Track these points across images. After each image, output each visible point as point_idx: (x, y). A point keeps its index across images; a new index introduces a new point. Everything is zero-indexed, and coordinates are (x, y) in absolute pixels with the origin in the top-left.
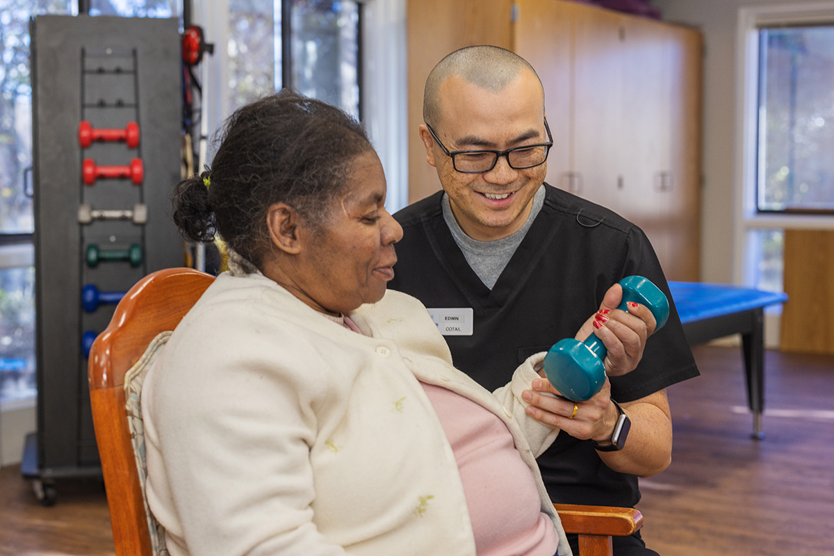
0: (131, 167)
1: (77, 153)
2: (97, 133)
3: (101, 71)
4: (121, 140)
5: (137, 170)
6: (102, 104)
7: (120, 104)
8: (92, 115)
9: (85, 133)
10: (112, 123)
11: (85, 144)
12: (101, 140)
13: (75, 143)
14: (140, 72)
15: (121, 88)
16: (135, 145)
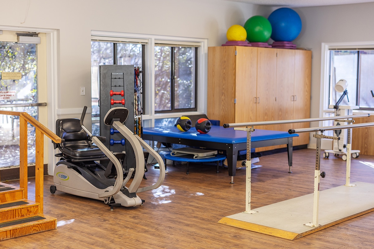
0: (122, 101)
1: (110, 97)
2: (114, 93)
3: (115, 78)
4: (120, 94)
5: (123, 102)
6: (115, 86)
7: (120, 86)
8: (113, 88)
9: (111, 93)
10: (118, 90)
11: (112, 95)
12: (115, 94)
13: (109, 95)
14: (124, 78)
15: (120, 82)
16: (123, 95)
